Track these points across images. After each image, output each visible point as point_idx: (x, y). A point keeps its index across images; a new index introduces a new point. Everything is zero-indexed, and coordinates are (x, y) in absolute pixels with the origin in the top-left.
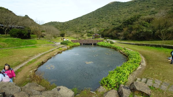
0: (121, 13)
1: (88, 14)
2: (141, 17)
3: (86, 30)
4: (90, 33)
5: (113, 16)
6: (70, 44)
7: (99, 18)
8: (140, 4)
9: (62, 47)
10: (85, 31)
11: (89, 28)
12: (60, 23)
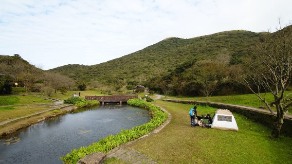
0: (182, 54)
1: (131, 54)
2: (197, 62)
3: (126, 78)
4: (132, 83)
5: (171, 57)
6: (81, 103)
7: (148, 61)
8: (208, 43)
9: (64, 107)
10: (125, 80)
11: (131, 75)
12: (84, 67)
